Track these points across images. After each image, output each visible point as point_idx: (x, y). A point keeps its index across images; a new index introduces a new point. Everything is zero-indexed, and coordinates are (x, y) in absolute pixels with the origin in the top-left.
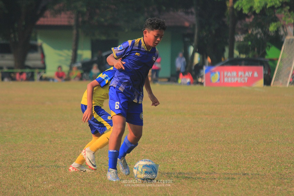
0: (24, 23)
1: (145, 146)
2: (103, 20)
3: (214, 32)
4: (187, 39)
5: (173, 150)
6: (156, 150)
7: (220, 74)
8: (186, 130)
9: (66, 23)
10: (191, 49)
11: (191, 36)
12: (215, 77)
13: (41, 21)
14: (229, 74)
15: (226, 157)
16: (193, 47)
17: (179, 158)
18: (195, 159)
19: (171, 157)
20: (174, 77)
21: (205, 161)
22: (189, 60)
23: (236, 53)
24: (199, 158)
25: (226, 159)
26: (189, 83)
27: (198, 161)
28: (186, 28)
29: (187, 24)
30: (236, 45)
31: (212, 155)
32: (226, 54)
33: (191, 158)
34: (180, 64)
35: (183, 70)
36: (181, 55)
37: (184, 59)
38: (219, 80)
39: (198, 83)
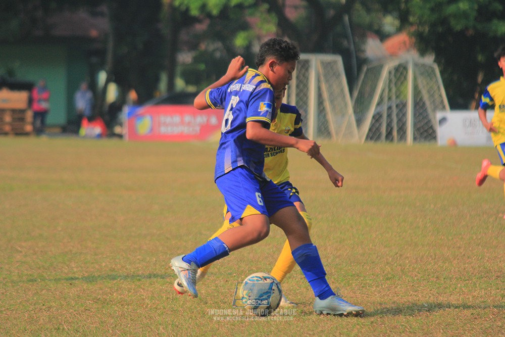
1: (23, 244)
3: (141, 46)
4: (94, 60)
5: (71, 251)
6: (42, 252)
7: (153, 120)
8: (94, 218)
10: (102, 77)
11: (101, 53)
14: (168, 119)
15: (163, 263)
16: (107, 72)
17: (83, 265)
18: (110, 266)
19: (67, 263)
20: (72, 126)
21: (126, 269)
22: (99, 95)
23: (180, 84)
24: (116, 265)
25: (163, 265)
26: (100, 136)
27: (114, 269)
28: (92, 40)
29: (94, 33)
30: (179, 70)
31: (139, 259)
32: (163, 85)
33: (104, 264)
34: (82, 102)
35: (88, 112)
36: (84, 86)
37: (89, 95)
38: (152, 130)
39: (113, 135)
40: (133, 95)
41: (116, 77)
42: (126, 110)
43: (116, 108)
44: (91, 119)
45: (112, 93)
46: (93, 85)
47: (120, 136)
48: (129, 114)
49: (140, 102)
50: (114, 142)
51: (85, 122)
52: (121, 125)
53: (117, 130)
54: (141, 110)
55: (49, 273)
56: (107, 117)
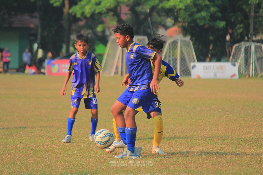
3: (54, 32)
4: (32, 38)
7: (59, 66)
8: (31, 111)
10: (36, 46)
11: (35, 35)
12: (55, 69)
15: (64, 133)
16: (37, 44)
17: (26, 134)
18: (39, 134)
19: (19, 132)
20: (21, 69)
21: (46, 135)
22: (34, 55)
23: (72, 49)
24: (42, 133)
25: (63, 134)
26: (34, 73)
28: (31, 29)
29: (32, 26)
30: (71, 43)
31: (52, 131)
32: (64, 50)
33: (36, 133)
34: (26, 57)
35: (29, 63)
36: (27, 50)
37: (29, 54)
38: (59, 71)
39: (40, 73)
40: (50, 55)
41: (42, 46)
42: (47, 61)
43: (42, 61)
44: (30, 66)
45: (40, 53)
46: (31, 50)
47: (44, 74)
48: (48, 63)
49: (53, 58)
50: (41, 76)
51: (27, 67)
52: (44, 68)
53: (43, 71)
54: (53, 61)
55: (10, 137)
56: (38, 65)
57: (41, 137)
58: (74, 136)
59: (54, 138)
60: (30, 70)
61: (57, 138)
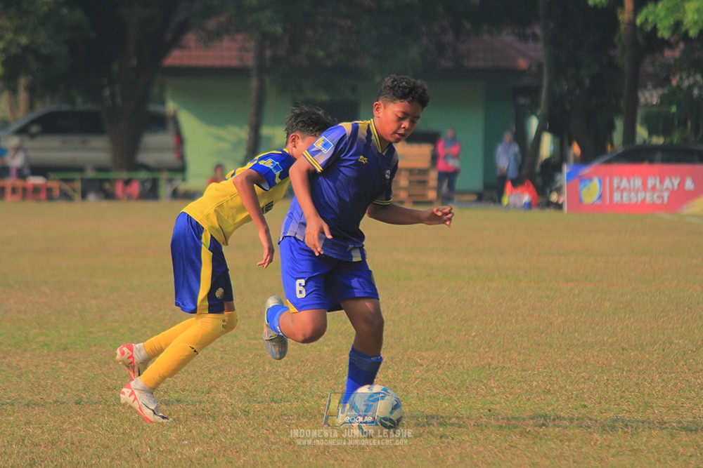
0: (134, 62)
1: (424, 354)
2: (321, 54)
3: (587, 82)
4: (522, 100)
5: (489, 365)
6: (449, 365)
7: (602, 183)
8: (520, 318)
9: (234, 63)
10: (533, 124)
11: (533, 91)
12: (591, 191)
13: (175, 58)
14: (625, 183)
15: (618, 383)
16: (538, 118)
17: (506, 385)
18: (543, 387)
19: (485, 381)
20: (491, 192)
21: (566, 391)
22: (528, 150)
23: (642, 133)
24: (552, 385)
25: (617, 386)
26: (529, 206)
27: (549, 390)
28: (520, 73)
29: (523, 64)
30: (640, 113)
31: (583, 377)
32: (618, 136)
33: (535, 383)
34: (505, 159)
35: (512, 173)
36: (508, 137)
37: (516, 148)
38: (601, 197)
39: (549, 204)
40: (576, 149)
41: (553, 124)
42: (566, 169)
44: (517, 183)
45: (547, 146)
46: (520, 136)
47: (559, 206)
48: (569, 176)
49: (585, 159)
50: (549, 213)
53: (554, 197)
54: (586, 170)
55: (459, 395)
56: (539, 181)
57: (549, 397)
58: (649, 395)
59: (590, 398)
60: (518, 197)
61: (598, 401)
